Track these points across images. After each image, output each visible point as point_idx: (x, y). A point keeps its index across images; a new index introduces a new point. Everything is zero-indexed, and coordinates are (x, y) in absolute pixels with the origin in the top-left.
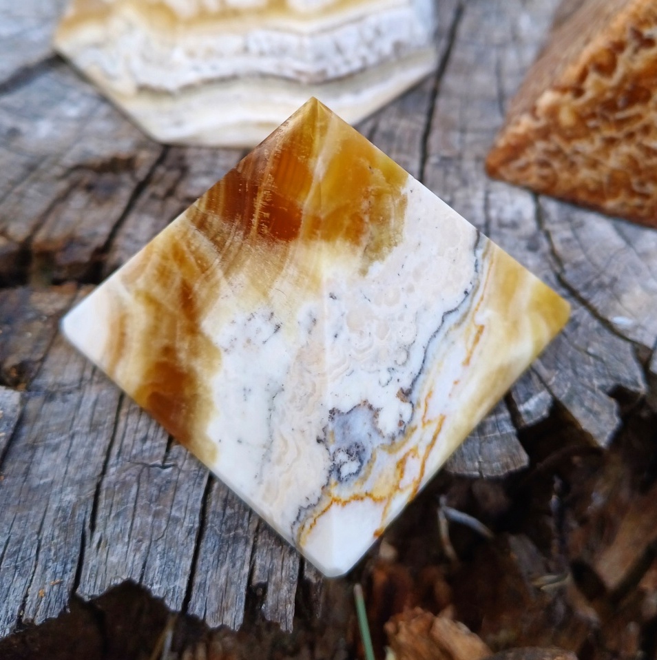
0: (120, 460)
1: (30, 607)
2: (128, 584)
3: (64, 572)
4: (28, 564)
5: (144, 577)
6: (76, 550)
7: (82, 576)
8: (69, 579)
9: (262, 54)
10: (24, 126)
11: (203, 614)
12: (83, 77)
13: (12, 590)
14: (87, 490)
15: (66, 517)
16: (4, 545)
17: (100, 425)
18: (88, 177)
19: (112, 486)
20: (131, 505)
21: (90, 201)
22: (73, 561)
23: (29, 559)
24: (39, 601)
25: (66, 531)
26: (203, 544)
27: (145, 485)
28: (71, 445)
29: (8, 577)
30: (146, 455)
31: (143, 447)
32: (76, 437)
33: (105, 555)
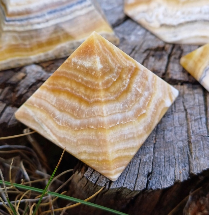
0: (193, 134)
1: (178, 176)
3: (185, 166)
4: (173, 164)
6: (187, 160)
7: (191, 168)
8: (187, 168)
10: (126, 37)
13: (170, 171)
15: (181, 150)
16: (164, 158)
17: (182, 124)
18: (152, 53)
19: (194, 141)
20: (202, 147)
21: (156, 59)
22: (187, 163)
23: (173, 162)
24: (180, 175)
25: (182, 154)
27: (204, 141)
28: (175, 130)
29: (168, 167)
30: (201, 133)
31: (200, 131)
32: (176, 128)
33: (198, 161)
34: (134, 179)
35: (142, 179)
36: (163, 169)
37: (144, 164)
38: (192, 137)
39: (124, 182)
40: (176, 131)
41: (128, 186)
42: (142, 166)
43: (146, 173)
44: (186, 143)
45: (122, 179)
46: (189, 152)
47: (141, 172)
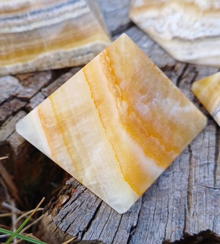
0: (196, 184)
1: (168, 235)
2: (208, 231)
3: (180, 223)
5: (214, 229)
6: (183, 216)
8: (182, 226)
13: (160, 227)
14: (184, 194)
15: (178, 202)
16: (154, 210)
17: (184, 170)
19: (195, 193)
20: (205, 201)
22: (182, 220)
23: (165, 217)
24: (172, 233)
25: (178, 208)
27: (208, 195)
28: (173, 176)
29: (158, 222)
30: (206, 183)
31: (205, 180)
32: (174, 173)
33: (197, 219)
34: (113, 232)
35: (123, 233)
36: (152, 223)
37: (128, 215)
38: (194, 187)
39: (100, 235)
40: (174, 178)
41: (104, 239)
42: (125, 217)
43: (129, 226)
44: (185, 194)
45: (99, 230)
46: (187, 206)
47: (123, 225)
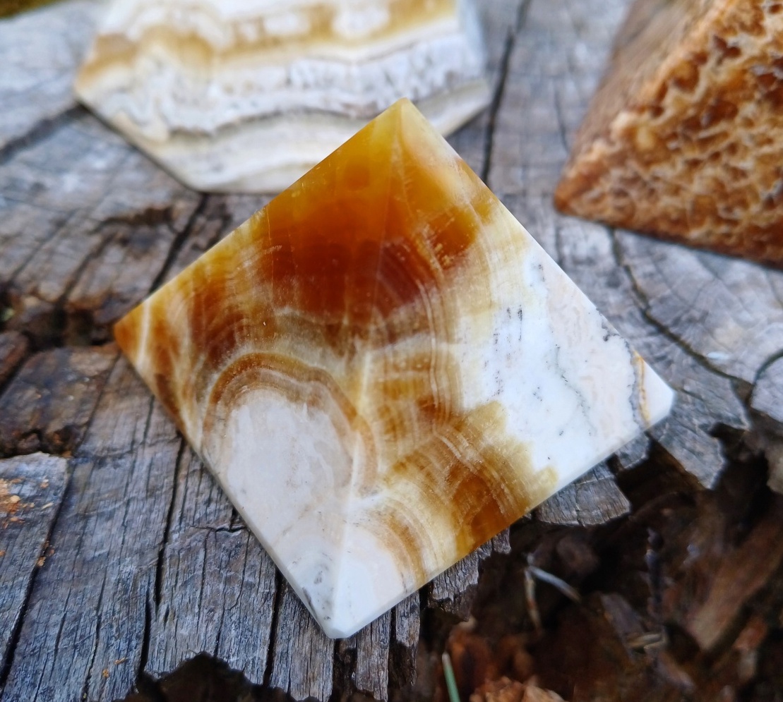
0: (183, 525)
1: (94, 689)
2: (202, 657)
3: (129, 649)
4: (87, 642)
5: (219, 650)
6: (140, 625)
7: (150, 653)
8: (135, 656)
9: (306, 86)
10: (48, 181)
11: (287, 686)
12: (109, 126)
13: (72, 671)
14: (148, 560)
15: (126, 589)
16: (60, 623)
17: (158, 490)
18: (122, 231)
19: (176, 553)
20: (199, 573)
21: (127, 254)
22: (138, 637)
23: (89, 637)
24: (104, 682)
25: (128, 605)
26: (281, 610)
27: (213, 551)
28: (126, 512)
29: (67, 657)
30: (211, 518)
31: (208, 510)
32: (131, 504)
33: (174, 628)
36: (50, 664)
40: (129, 518)
46: (153, 596)
